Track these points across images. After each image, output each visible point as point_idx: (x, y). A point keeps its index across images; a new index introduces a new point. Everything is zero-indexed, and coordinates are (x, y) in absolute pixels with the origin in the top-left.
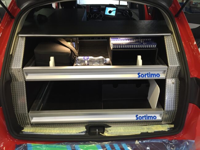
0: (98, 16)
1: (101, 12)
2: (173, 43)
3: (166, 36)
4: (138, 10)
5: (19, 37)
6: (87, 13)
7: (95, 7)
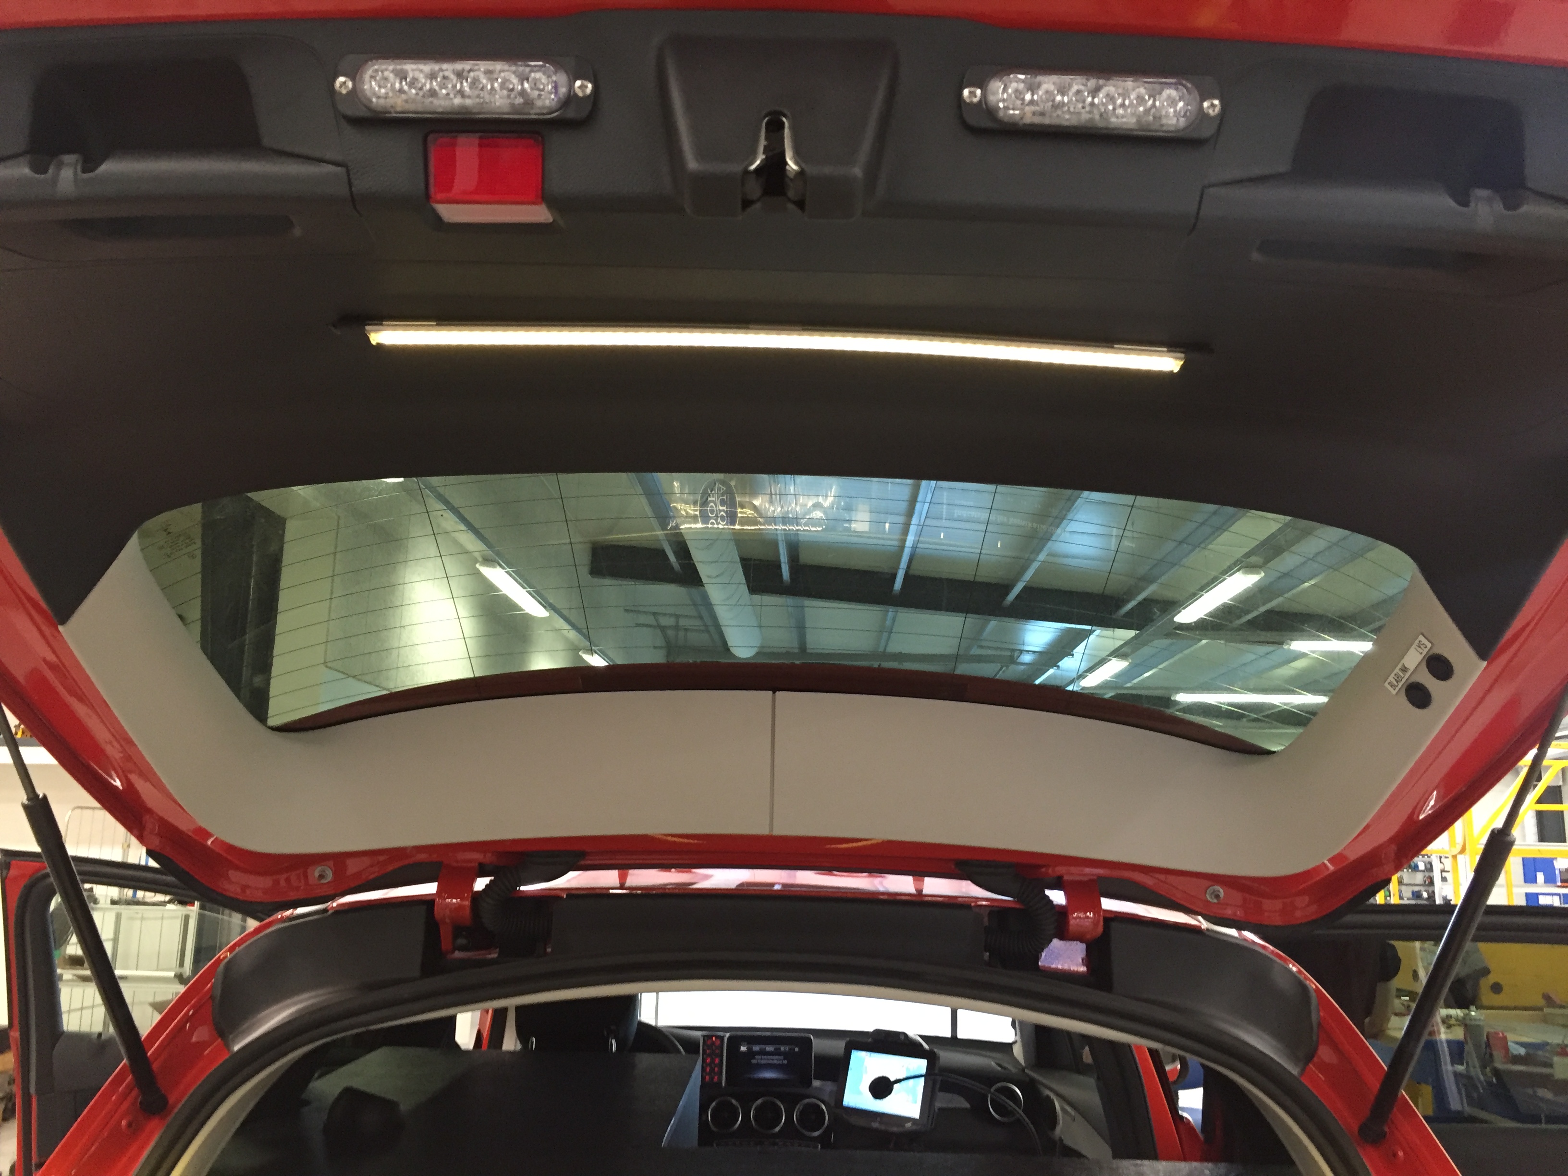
0: (789, 1118)
1: (816, 1083)
4: (1091, 1081)
6: (708, 1090)
7: (770, 1048)
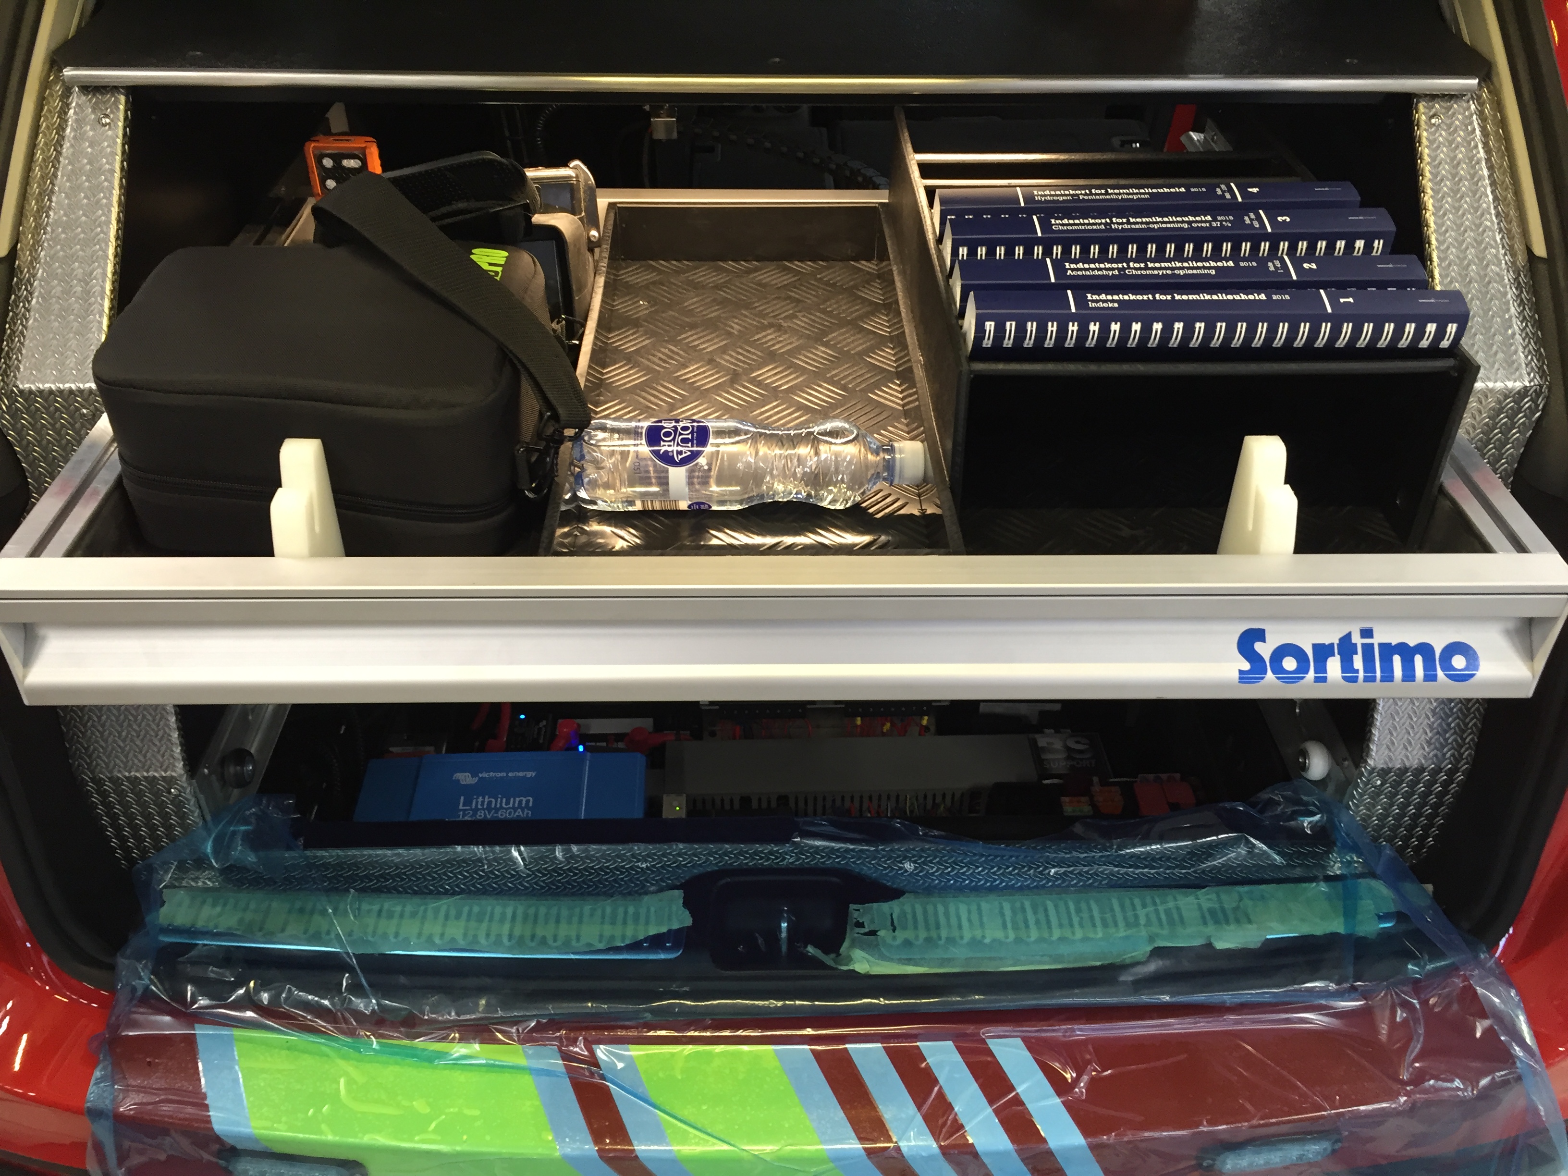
2: (1490, 168)
3: (1432, 97)
5: (67, 92)
